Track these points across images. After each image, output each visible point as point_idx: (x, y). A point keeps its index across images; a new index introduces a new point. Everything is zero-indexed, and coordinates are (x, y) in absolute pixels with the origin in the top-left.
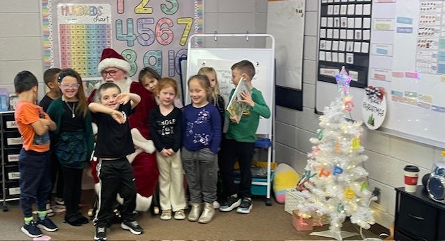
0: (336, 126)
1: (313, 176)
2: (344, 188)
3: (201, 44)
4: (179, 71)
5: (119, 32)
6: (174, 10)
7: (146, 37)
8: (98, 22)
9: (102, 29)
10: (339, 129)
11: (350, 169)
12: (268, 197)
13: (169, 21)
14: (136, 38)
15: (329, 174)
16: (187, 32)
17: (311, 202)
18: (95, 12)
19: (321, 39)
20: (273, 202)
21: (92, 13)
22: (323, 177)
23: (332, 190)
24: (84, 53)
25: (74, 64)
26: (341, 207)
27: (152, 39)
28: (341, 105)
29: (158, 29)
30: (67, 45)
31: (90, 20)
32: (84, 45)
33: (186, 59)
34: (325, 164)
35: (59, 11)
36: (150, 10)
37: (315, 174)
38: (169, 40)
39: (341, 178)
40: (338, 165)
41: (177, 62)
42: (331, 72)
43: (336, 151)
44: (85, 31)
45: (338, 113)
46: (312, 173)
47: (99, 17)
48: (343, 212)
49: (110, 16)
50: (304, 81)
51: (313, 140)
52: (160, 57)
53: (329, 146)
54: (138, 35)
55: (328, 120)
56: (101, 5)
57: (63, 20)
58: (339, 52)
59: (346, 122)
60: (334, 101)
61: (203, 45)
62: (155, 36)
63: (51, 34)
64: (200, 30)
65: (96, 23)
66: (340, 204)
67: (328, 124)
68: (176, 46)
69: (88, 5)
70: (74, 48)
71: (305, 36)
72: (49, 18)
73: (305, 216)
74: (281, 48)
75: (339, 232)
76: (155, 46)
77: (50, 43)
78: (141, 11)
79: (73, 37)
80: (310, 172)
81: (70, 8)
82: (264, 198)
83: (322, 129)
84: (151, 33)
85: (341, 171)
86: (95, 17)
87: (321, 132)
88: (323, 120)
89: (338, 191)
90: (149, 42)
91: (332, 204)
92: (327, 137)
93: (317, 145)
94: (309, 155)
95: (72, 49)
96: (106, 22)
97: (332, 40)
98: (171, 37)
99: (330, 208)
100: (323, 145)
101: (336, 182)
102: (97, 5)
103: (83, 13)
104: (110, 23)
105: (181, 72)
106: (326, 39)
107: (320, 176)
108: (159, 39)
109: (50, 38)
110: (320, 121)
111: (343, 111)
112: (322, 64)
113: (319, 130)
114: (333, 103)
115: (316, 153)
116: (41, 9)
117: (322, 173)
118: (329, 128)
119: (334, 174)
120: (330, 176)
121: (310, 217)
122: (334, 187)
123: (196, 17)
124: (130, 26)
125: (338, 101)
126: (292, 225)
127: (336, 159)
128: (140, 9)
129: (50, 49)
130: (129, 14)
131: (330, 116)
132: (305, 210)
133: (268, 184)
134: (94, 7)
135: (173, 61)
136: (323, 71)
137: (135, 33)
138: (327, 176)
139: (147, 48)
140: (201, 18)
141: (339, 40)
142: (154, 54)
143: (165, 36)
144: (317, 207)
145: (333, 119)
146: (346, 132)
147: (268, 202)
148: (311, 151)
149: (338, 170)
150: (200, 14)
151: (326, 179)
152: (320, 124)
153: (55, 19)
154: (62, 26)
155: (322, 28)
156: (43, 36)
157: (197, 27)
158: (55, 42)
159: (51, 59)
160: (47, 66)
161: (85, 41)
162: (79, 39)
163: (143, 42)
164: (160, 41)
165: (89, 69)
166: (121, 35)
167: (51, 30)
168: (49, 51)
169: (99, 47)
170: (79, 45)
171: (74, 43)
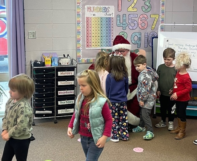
5: (119, 22)
6: (149, 10)
7: (133, 25)
8: (107, 16)
9: (109, 20)
13: (145, 16)
14: (128, 25)
16: (155, 22)
18: (106, 10)
21: (104, 11)
24: (99, 33)
25: (93, 39)
27: (136, 26)
29: (140, 20)
30: (90, 29)
31: (102, 15)
35: (86, 9)
36: (135, 10)
38: (145, 27)
44: (100, 21)
47: (108, 13)
49: (114, 12)
52: (140, 36)
54: (128, 23)
56: (109, 6)
57: (88, 14)
61: (164, 29)
62: (138, 24)
63: (81, 22)
64: (162, 21)
65: (106, 16)
68: (149, 30)
69: (102, 6)
70: (93, 30)
72: (80, 13)
76: (138, 30)
77: (80, 28)
78: (131, 10)
79: (93, 24)
81: (92, 8)
84: (135, 22)
86: (106, 13)
90: (134, 28)
95: (92, 31)
96: (111, 16)
98: (146, 25)
102: (107, 7)
103: (100, 10)
104: (114, 16)
105: (152, 45)
108: (140, 25)
109: (81, 25)
116: (76, 8)
123: (161, 14)
124: (124, 18)
128: (130, 9)
129: (80, 31)
130: (124, 12)
134: (105, 8)
135: (147, 39)
139: (134, 31)
140: (163, 15)
143: (143, 25)
150: (163, 12)
153: (84, 14)
154: (87, 18)
156: (76, 23)
157: (161, 20)
158: (83, 27)
159: (80, 37)
160: (78, 41)
161: (100, 27)
162: (97, 25)
163: (131, 28)
164: (141, 27)
165: (101, 42)
166: (119, 24)
167: (81, 20)
168: (80, 32)
169: (107, 30)
170: (96, 29)
171: (93, 27)
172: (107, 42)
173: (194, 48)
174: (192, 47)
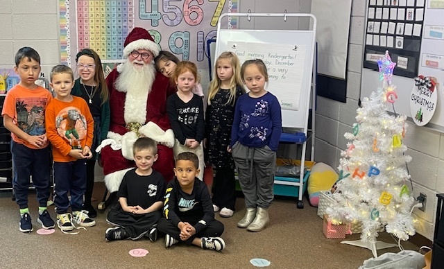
0: (375, 120)
1: (346, 176)
2: (381, 192)
3: (235, 25)
4: (207, 55)
5: (143, 10)
7: (172, 16)
9: (123, 6)
10: (379, 124)
11: (389, 171)
12: (300, 199)
14: (162, 16)
15: (363, 175)
16: (219, 10)
17: (343, 206)
19: (369, 20)
20: (306, 205)
22: (356, 179)
23: (367, 193)
24: (103, 33)
25: (93, 44)
26: (375, 213)
27: (179, 19)
28: (382, 95)
29: (186, 6)
30: (85, 24)
32: (104, 24)
33: (215, 41)
34: (360, 164)
37: (349, 174)
38: (199, 20)
39: (377, 180)
40: (375, 165)
41: (206, 45)
42: (378, 58)
43: (374, 150)
44: (104, 8)
45: (378, 105)
46: (345, 174)
48: (377, 219)
50: (349, 69)
51: (348, 135)
52: (188, 39)
53: (366, 143)
54: (163, 13)
55: (365, 113)
58: (387, 35)
59: (387, 116)
60: (376, 91)
61: (237, 25)
62: (183, 15)
63: (68, 11)
64: (234, 9)
66: (375, 209)
67: (365, 118)
68: (206, 27)
70: (92, 27)
71: (351, 16)
73: (335, 222)
74: (325, 30)
75: (373, 242)
76: (182, 26)
77: (66, 22)
79: (92, 15)
80: (342, 171)
82: (296, 200)
83: (360, 123)
84: (178, 11)
85: (378, 172)
87: (357, 126)
88: (362, 113)
89: (373, 195)
90: (176, 22)
91: (365, 210)
92: (364, 133)
93: (352, 141)
94: (343, 153)
95: (90, 28)
97: (381, 21)
98: (200, 17)
99: (363, 213)
100: (358, 142)
101: (373, 185)
105: (209, 55)
106: (375, 20)
107: (354, 176)
108: (187, 18)
109: (67, 16)
110: (357, 114)
111: (384, 103)
112: (368, 49)
113: (355, 125)
114: (373, 93)
115: (351, 152)
117: (356, 174)
118: (367, 123)
119: (370, 176)
120: (364, 178)
121: (341, 223)
122: (369, 191)
124: (155, 3)
125: (379, 91)
126: (322, 231)
127: (373, 159)
129: (67, 28)
131: (369, 109)
132: (335, 214)
133: (300, 184)
135: (202, 43)
136: (370, 57)
137: (160, 10)
138: (361, 177)
139: (175, 29)
141: (389, 21)
142: (180, 35)
143: (193, 15)
144: (347, 211)
145: (372, 111)
146: (386, 127)
147: (300, 204)
148: (345, 148)
149: (374, 172)
151: (360, 181)
152: (357, 117)
154: (80, 2)
155: (370, 6)
156: (59, 14)
157: (231, 5)
158: (72, 20)
159: (67, 39)
160: (64, 46)
161: (105, 20)
162: (99, 17)
163: (168, 22)
164: (188, 20)
165: (109, 50)
166: (144, 14)
167: (68, 7)
168: (65, 31)
169: (120, 27)
170: (98, 24)
171: (92, 21)
172: (120, 50)
173: (285, 61)
174: (280, 60)
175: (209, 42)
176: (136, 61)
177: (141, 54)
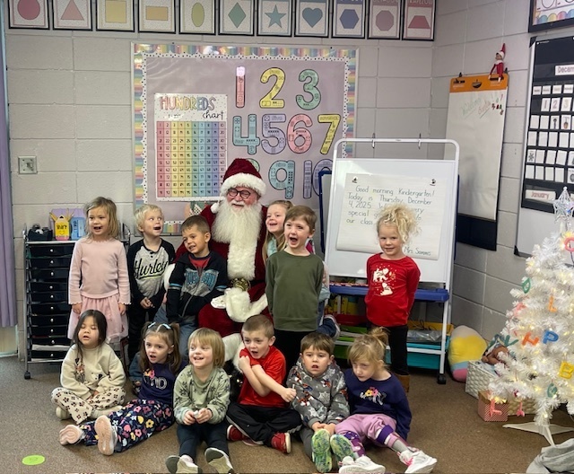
0: (550, 273)
1: (513, 343)
2: (559, 363)
3: (350, 152)
4: (318, 191)
5: (237, 133)
6: (315, 103)
7: (273, 142)
8: (209, 119)
9: (214, 129)
10: (554, 278)
11: (568, 336)
12: (442, 371)
13: (306, 119)
14: (261, 142)
15: (536, 341)
16: (331, 134)
17: (507, 381)
18: (205, 105)
19: (528, 148)
20: (448, 379)
21: (201, 106)
22: (528, 345)
23: (541, 365)
24: (189, 163)
25: (175, 177)
26: (552, 389)
27: (282, 145)
28: (559, 242)
29: (291, 129)
30: (166, 152)
31: (198, 116)
32: (189, 152)
33: (330, 173)
34: (532, 328)
35: (157, 103)
36: (280, 103)
37: (517, 341)
38: (306, 147)
39: (555, 347)
40: (551, 330)
41: (316, 177)
42: (543, 196)
43: (549, 310)
44: (190, 131)
45: (555, 254)
46: (512, 339)
47: (211, 113)
48: (555, 396)
49: (225, 111)
50: (500, 208)
51: (516, 293)
52: (292, 170)
53: (539, 302)
54: (262, 138)
55: (538, 264)
56: (215, 96)
57: (161, 115)
58: (555, 166)
59: (565, 267)
60: (549, 237)
61: (353, 153)
62: (287, 140)
63: (145, 135)
64: (350, 133)
65: (206, 120)
66: (552, 385)
67: (538, 270)
68: (314, 156)
69: (195, 96)
70: (175, 155)
71: (503, 143)
72: (143, 112)
73: (497, 400)
74: (468, 160)
75: (547, 426)
76: (286, 155)
77: (143, 149)
78: (268, 104)
79: (175, 141)
80: (508, 337)
81: (172, 100)
82: (435, 373)
83: (530, 277)
84: (281, 135)
85: (556, 337)
86: (205, 111)
87: (528, 281)
88: (532, 264)
89: (549, 366)
90: (278, 149)
91: (540, 386)
92: (537, 290)
93: (520, 299)
94: (509, 314)
95: (173, 157)
96: (219, 119)
97: (546, 149)
98: (308, 143)
99: (537, 389)
100: (529, 301)
101: (547, 353)
102: (208, 97)
103: (189, 106)
104: (225, 119)
105: (321, 191)
106: (537, 147)
107: (524, 343)
108: (291, 144)
109: (144, 142)
110: (527, 265)
111: (562, 252)
112: (529, 183)
113: (525, 279)
114: (546, 240)
115: (519, 312)
116: (133, 100)
117: (526, 340)
118: (540, 276)
119: (545, 342)
120: (538, 345)
121: (505, 401)
122: (544, 360)
123: (345, 114)
124: (252, 125)
125: (555, 238)
126: (477, 412)
127: (549, 322)
128: (267, 101)
129: (143, 157)
130: (252, 108)
131: (543, 259)
132: (500, 391)
133: (442, 353)
134: (205, 99)
135: (310, 176)
136: (530, 194)
137: (259, 135)
138: (534, 343)
139: (275, 158)
140: (352, 115)
141: (557, 149)
142: (283, 165)
143: (300, 141)
144: (517, 388)
145: (546, 262)
146: (565, 283)
147: (441, 378)
148: (511, 308)
149: (550, 337)
150: (350, 110)
151: (533, 348)
152: (527, 269)
153: (151, 114)
154: (160, 124)
155: (530, 130)
156: (134, 139)
157: (345, 128)
158: (151, 147)
159: (143, 170)
160: (138, 180)
161: (190, 146)
162: (183, 143)
163: (269, 149)
164: (293, 146)
165: (195, 184)
166: (239, 139)
167: (145, 129)
168: (142, 159)
169: (209, 155)
170: (182, 152)
171: (175, 148)
172: (209, 184)
173: (420, 198)
174: (414, 197)
175: (321, 174)
176: (234, 202)
177: (240, 192)
